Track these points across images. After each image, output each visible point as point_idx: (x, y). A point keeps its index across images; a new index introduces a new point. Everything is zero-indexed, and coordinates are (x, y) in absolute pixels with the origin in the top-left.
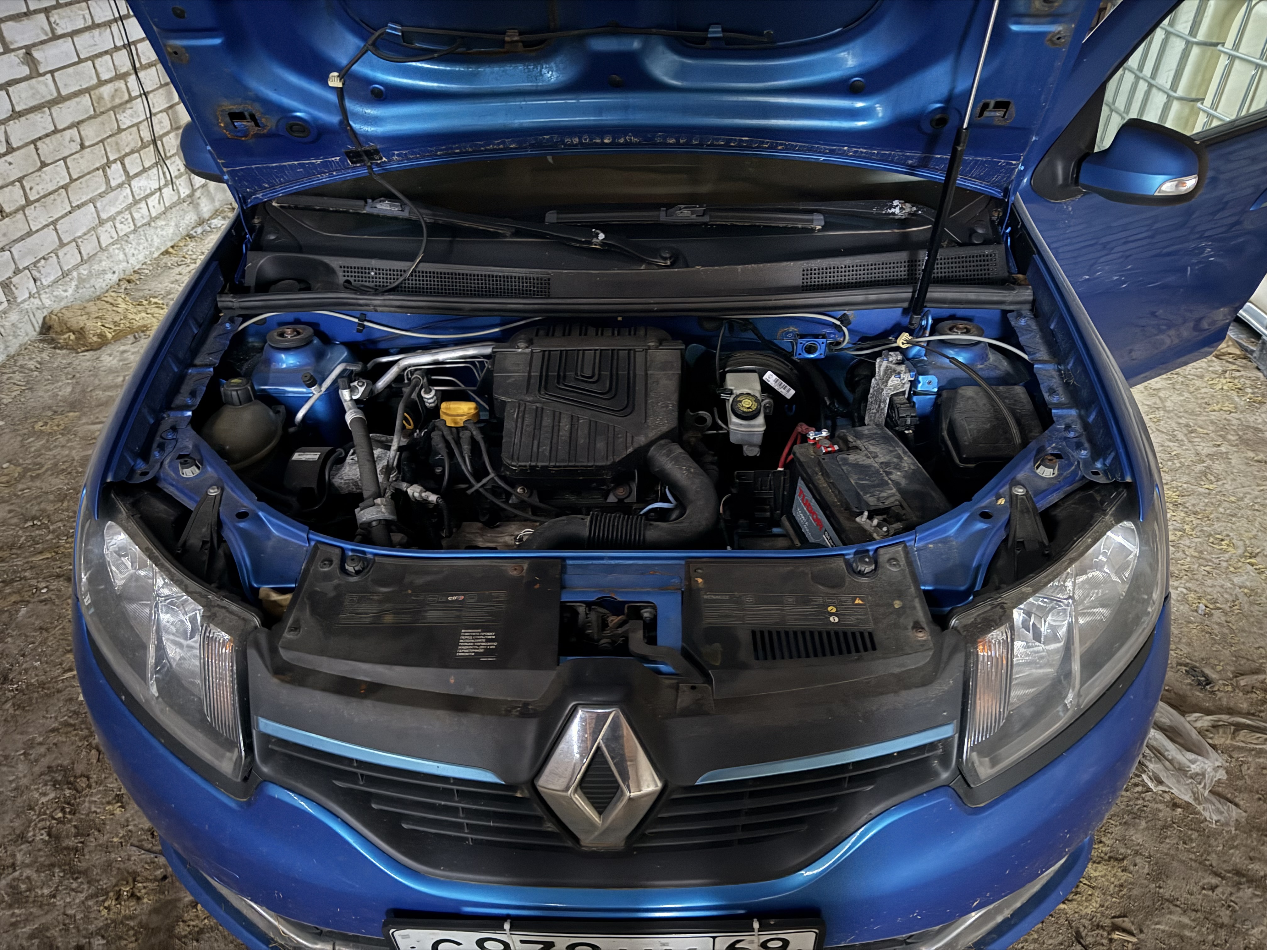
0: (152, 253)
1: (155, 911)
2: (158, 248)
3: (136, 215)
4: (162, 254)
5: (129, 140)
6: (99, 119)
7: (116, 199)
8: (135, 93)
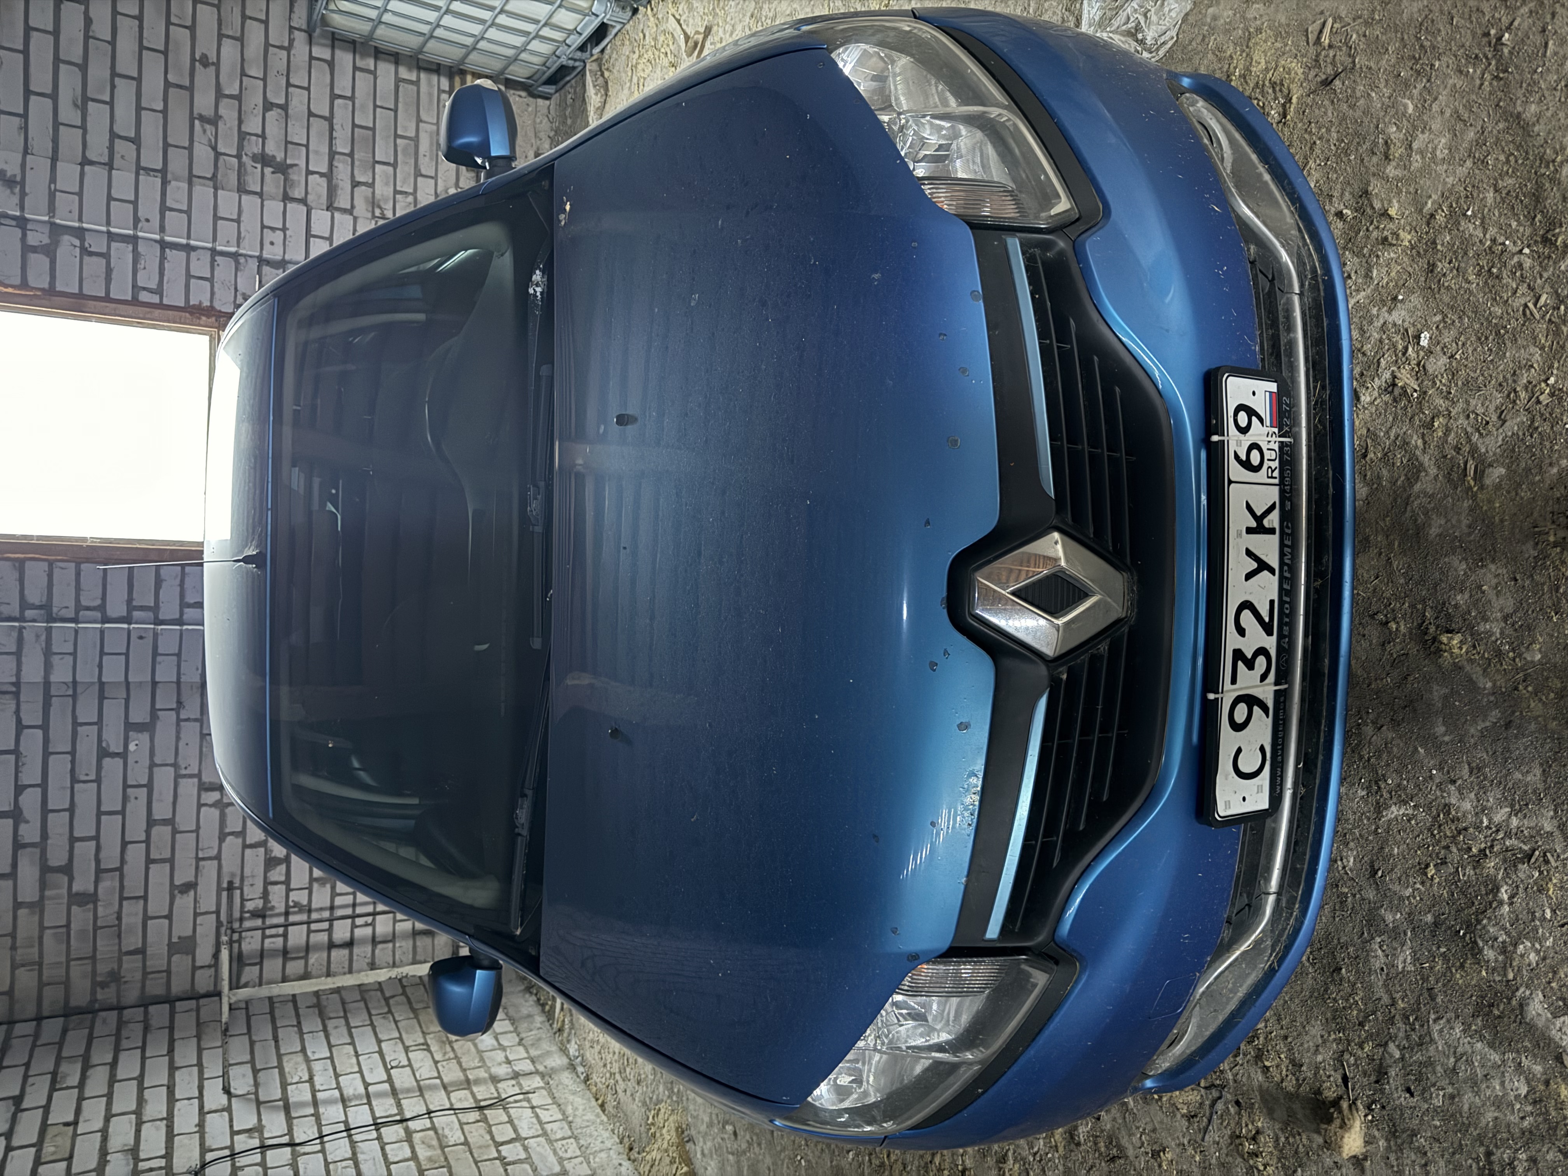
0: (602, 1123)
1: (1270, 1113)
2: (598, 1116)
3: (559, 1136)
4: (604, 1111)
5: (477, 1134)
6: (452, 1163)
7: (540, 1154)
8: (427, 1123)
